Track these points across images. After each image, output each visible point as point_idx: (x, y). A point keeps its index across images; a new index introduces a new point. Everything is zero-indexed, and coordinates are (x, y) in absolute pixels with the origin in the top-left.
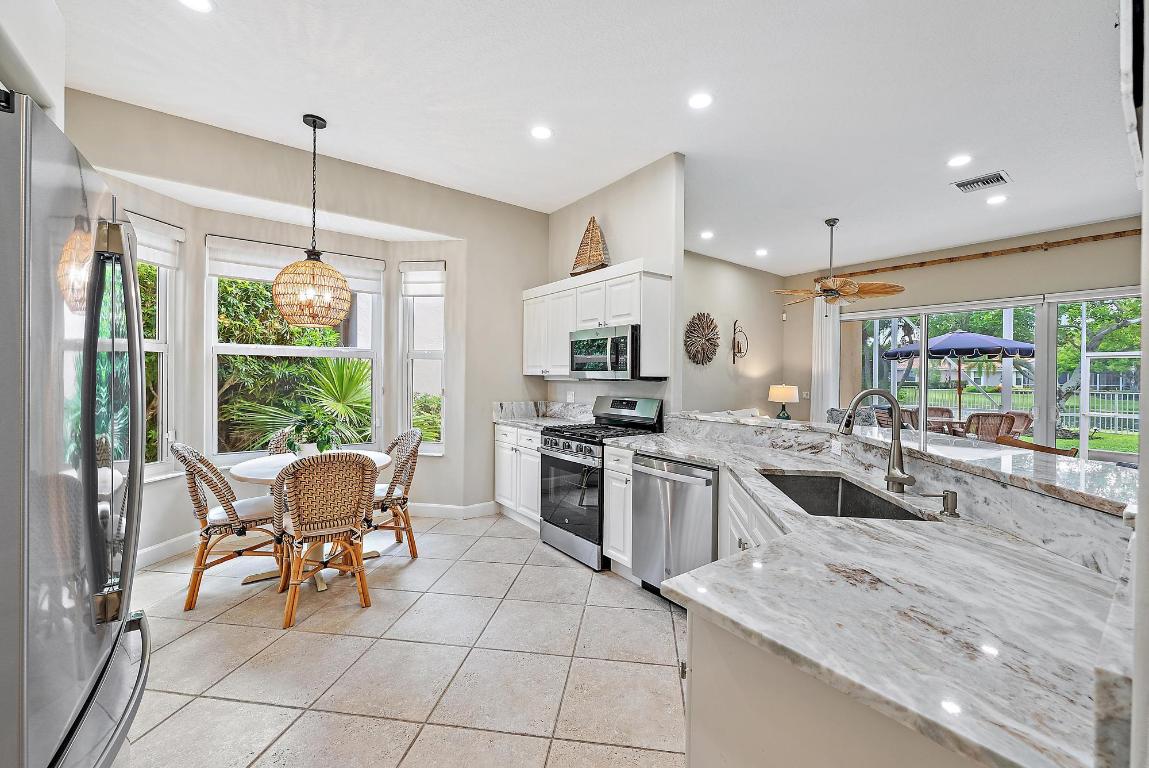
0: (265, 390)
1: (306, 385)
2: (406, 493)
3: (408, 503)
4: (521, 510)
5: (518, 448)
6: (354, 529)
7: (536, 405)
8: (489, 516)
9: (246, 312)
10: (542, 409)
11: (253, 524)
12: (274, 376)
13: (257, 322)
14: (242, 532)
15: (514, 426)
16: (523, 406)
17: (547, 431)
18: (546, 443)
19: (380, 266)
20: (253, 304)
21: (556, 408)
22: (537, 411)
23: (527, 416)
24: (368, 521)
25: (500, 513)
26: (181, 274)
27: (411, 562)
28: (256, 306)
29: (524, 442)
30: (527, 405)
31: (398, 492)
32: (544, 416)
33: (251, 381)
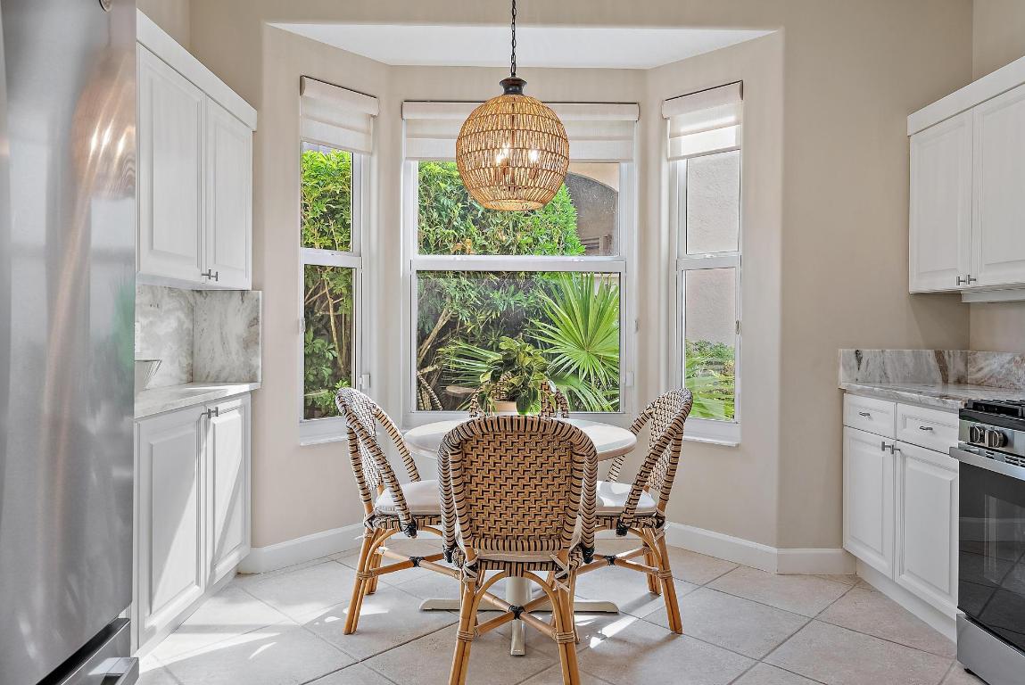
0: (486, 330)
1: (537, 322)
2: (662, 507)
3: (666, 526)
4: (905, 579)
5: (899, 445)
6: (558, 561)
7: (939, 356)
8: (831, 578)
9: (463, 218)
10: (956, 366)
11: (427, 520)
12: (496, 309)
13: (474, 229)
14: (412, 530)
15: (887, 398)
16: (909, 360)
17: (973, 411)
18: (974, 437)
19: (630, 115)
20: (471, 205)
21: (992, 364)
22: (944, 369)
23: (917, 379)
24: (586, 550)
25: (854, 577)
26: (375, 160)
27: (669, 639)
28: (475, 209)
29: (912, 432)
30: (917, 356)
31: (647, 502)
32: (961, 381)
33: (466, 313)
